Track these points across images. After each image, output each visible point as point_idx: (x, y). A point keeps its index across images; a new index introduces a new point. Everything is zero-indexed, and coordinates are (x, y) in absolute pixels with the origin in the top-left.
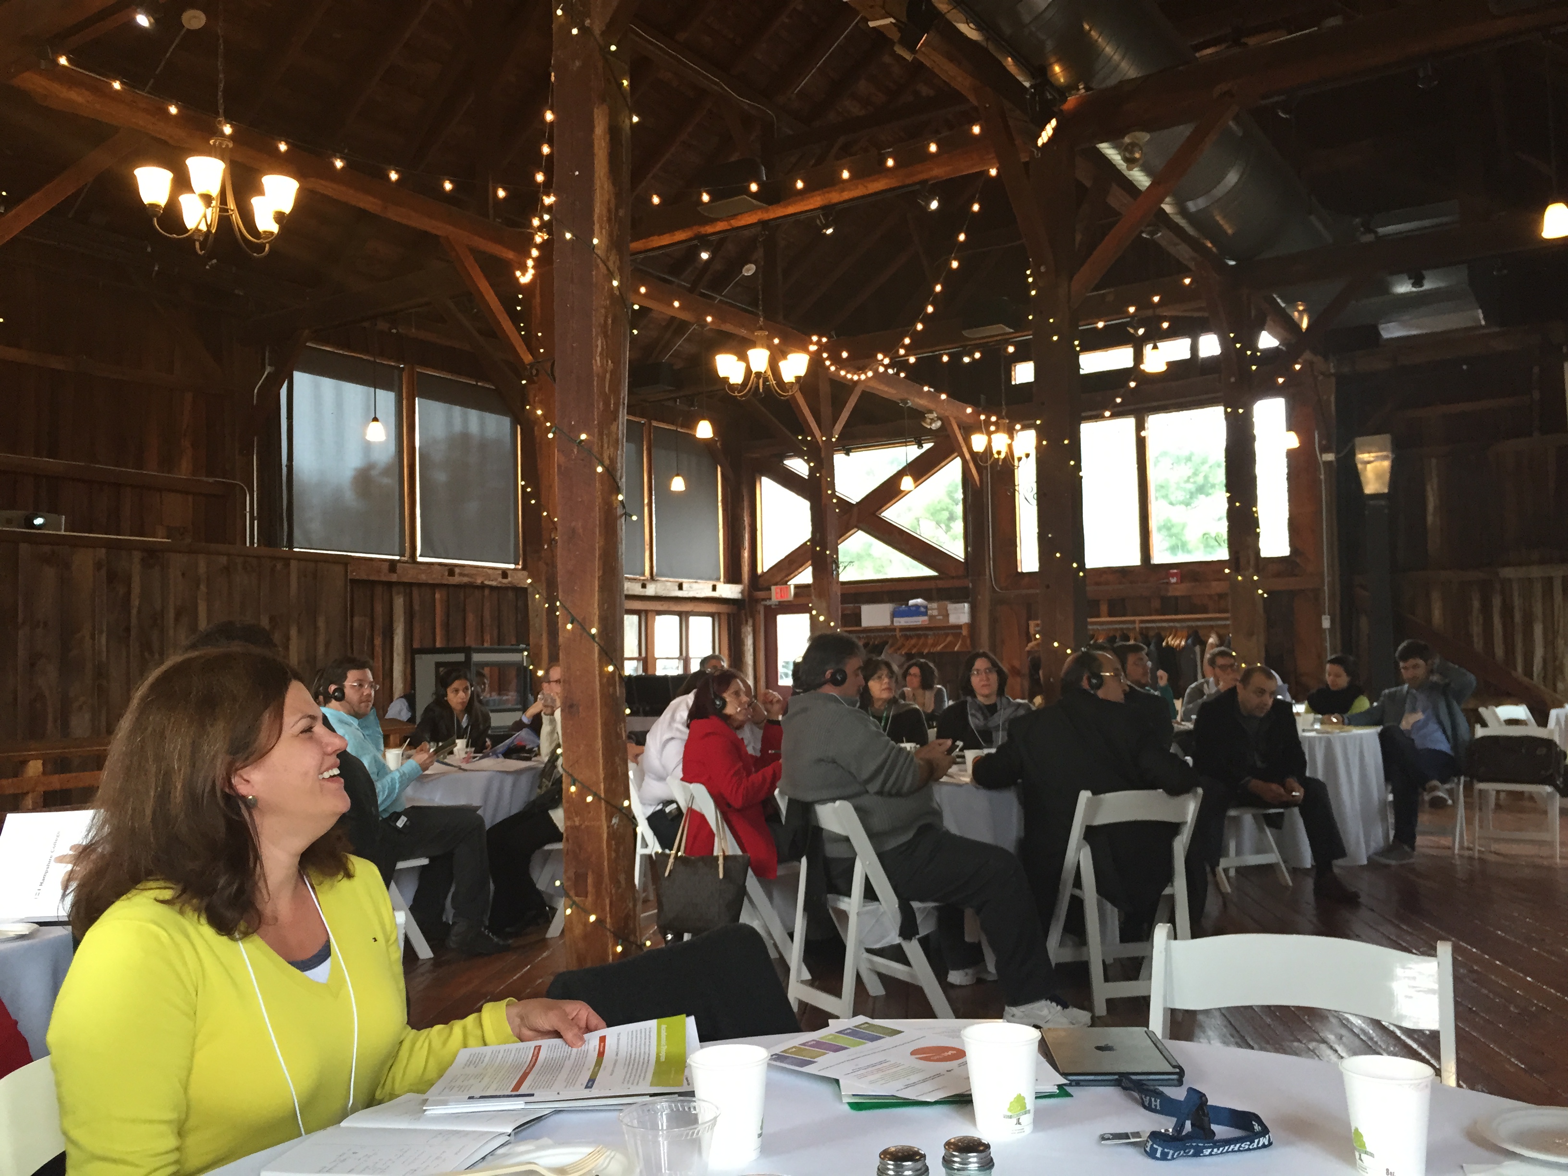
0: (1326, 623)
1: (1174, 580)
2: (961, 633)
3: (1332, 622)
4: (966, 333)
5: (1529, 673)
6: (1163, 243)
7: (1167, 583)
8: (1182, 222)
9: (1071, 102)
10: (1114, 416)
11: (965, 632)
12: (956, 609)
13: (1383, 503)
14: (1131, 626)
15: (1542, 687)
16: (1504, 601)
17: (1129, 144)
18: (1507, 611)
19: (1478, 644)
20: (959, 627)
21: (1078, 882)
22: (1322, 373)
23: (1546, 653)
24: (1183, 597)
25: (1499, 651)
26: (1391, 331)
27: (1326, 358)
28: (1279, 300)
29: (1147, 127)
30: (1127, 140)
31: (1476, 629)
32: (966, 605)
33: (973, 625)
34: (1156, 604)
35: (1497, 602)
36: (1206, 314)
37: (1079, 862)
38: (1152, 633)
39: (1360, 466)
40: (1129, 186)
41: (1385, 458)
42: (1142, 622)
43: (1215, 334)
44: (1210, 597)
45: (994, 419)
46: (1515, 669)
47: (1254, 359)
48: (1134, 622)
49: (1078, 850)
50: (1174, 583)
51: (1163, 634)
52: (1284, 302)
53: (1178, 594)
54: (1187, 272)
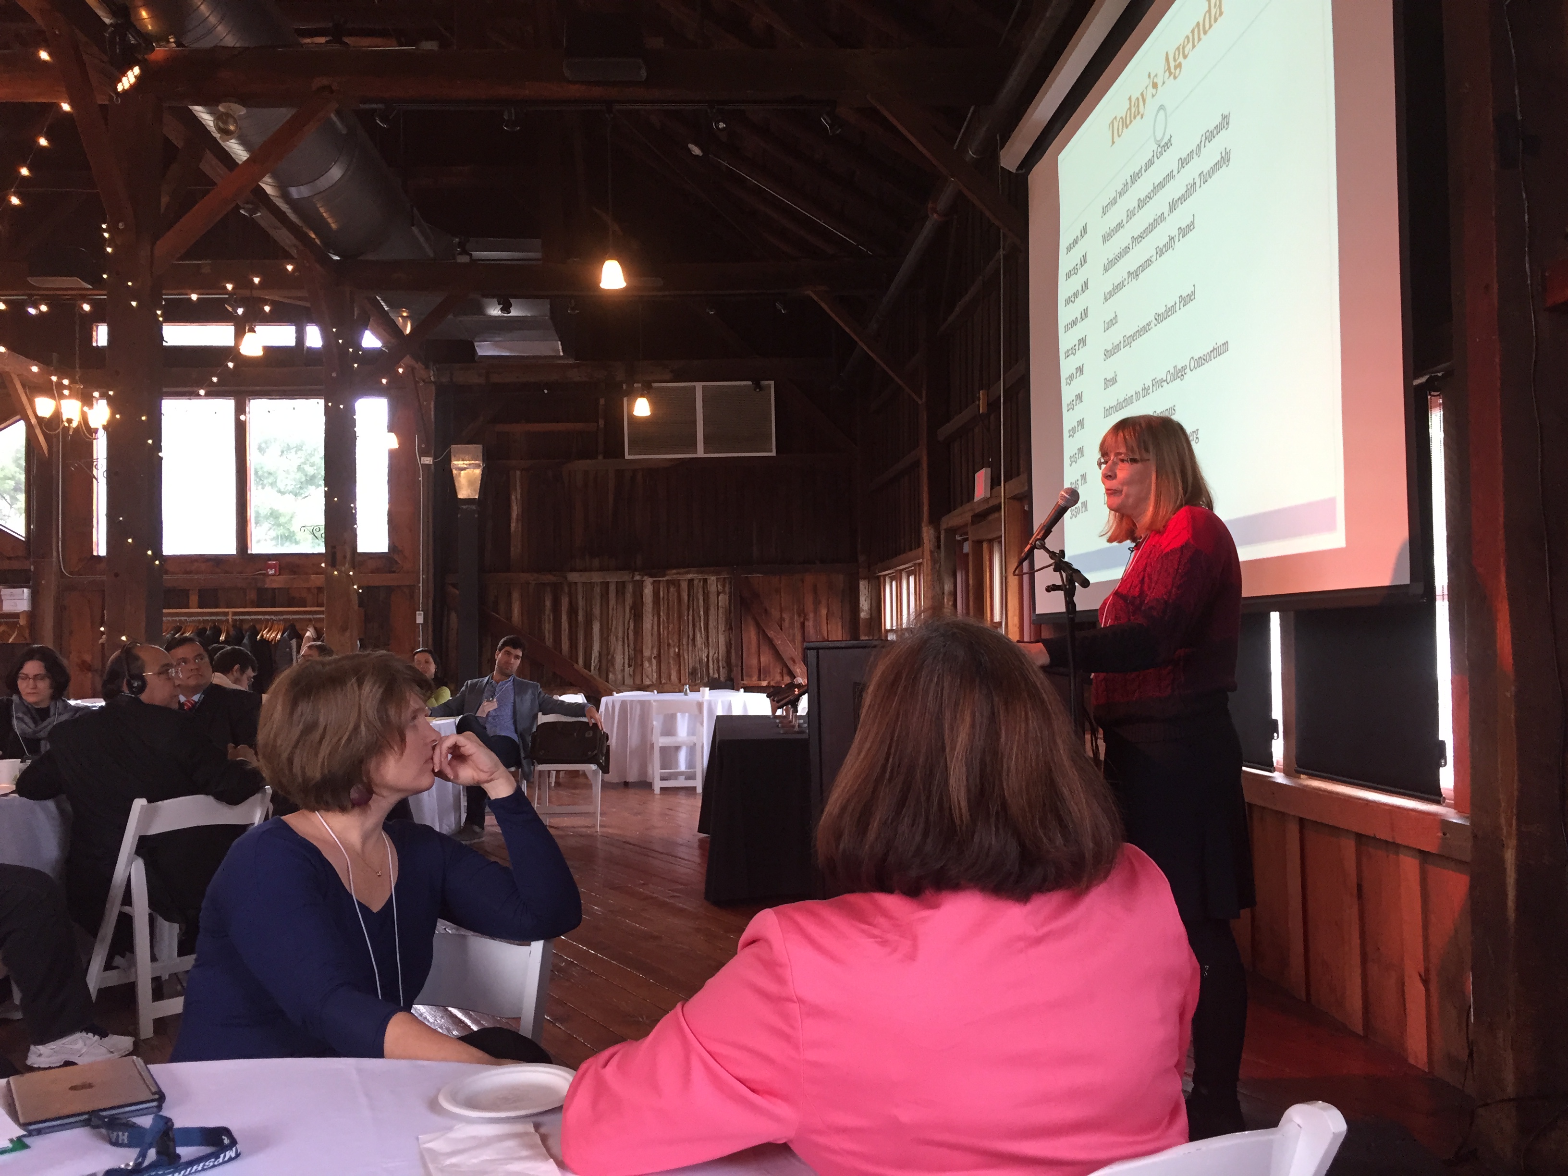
0: (420, 619)
1: (271, 572)
2: (18, 623)
3: (425, 619)
4: (31, 280)
5: (587, 665)
6: (263, 224)
7: (263, 574)
8: (284, 207)
9: (159, 53)
10: (208, 395)
11: (22, 622)
12: (12, 594)
13: (474, 507)
14: (224, 618)
15: (597, 677)
16: (570, 603)
17: (223, 113)
18: (573, 611)
19: (549, 641)
20: (16, 615)
21: (127, 899)
22: (424, 381)
23: (601, 647)
24: (279, 589)
25: (565, 646)
26: (485, 349)
27: (427, 367)
28: (383, 304)
29: (243, 100)
30: (221, 108)
31: (548, 627)
32: (25, 590)
33: (33, 615)
34: (252, 595)
35: (565, 602)
36: (308, 305)
37: (130, 876)
38: (246, 626)
39: (455, 472)
40: (226, 158)
41: (478, 466)
42: (235, 614)
43: (316, 325)
44: (309, 589)
45: (66, 382)
46: (577, 662)
47: (355, 358)
48: (226, 614)
49: (130, 863)
50: (273, 575)
51: (258, 627)
52: (388, 306)
53: (275, 586)
54: (290, 259)
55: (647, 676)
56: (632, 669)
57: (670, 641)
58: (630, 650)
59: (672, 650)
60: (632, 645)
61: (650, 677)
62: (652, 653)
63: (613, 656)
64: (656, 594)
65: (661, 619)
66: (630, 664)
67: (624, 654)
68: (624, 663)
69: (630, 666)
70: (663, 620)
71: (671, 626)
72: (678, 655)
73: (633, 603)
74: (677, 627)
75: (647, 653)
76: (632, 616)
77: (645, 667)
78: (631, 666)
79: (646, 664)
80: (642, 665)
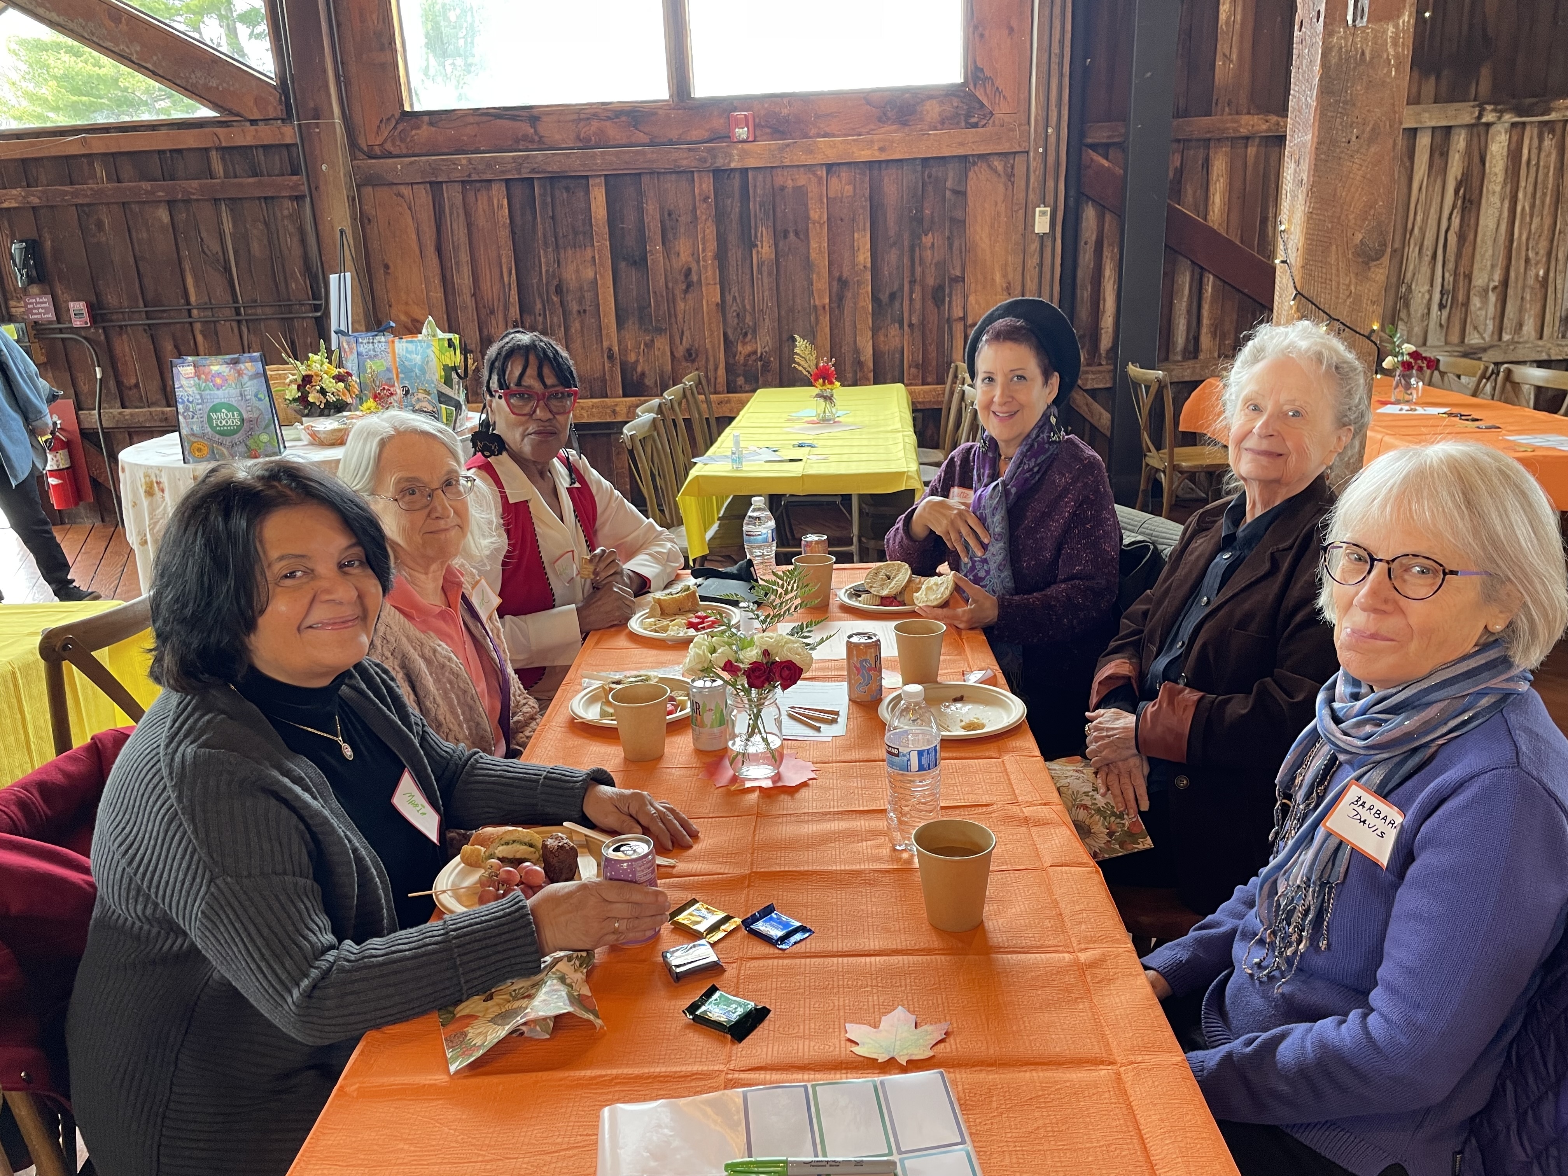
0: (1041, 224)
1: (741, 134)
3: (1051, 222)
7: (725, 139)
24: (755, 169)
34: (703, 185)
50: (745, 141)
53: (747, 162)
55: (1475, 328)
56: (1445, 312)
57: (1531, 254)
58: (1447, 275)
59: (1532, 273)
60: (1451, 265)
61: (1481, 328)
62: (1491, 279)
63: (1409, 287)
64: (1514, 155)
65: (1519, 209)
66: (1444, 302)
67: (1432, 286)
68: (1430, 299)
69: (1441, 306)
70: (1523, 209)
71: (1536, 221)
72: (1544, 282)
73: (1463, 174)
74: (1548, 221)
75: (1480, 280)
76: (1459, 202)
77: (1472, 308)
78: (1445, 307)
79: (1476, 302)
80: (1466, 304)
